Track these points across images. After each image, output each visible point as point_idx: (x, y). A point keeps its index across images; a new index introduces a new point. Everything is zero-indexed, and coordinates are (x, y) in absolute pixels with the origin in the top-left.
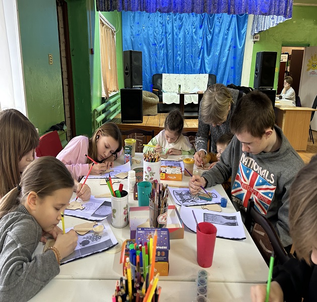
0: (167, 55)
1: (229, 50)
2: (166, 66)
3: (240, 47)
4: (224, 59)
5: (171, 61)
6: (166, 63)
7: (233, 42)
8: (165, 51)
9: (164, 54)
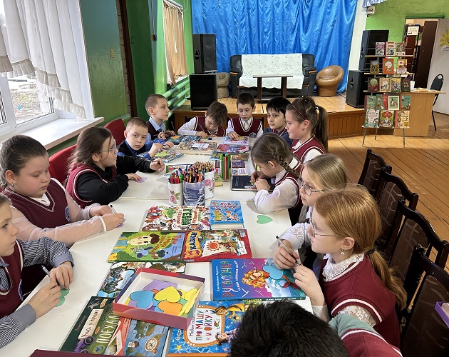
0: (250, 33)
1: (333, 26)
2: (249, 45)
3: (347, 22)
4: (327, 37)
5: (256, 40)
6: (249, 42)
7: (338, 17)
8: (248, 29)
9: (246, 32)
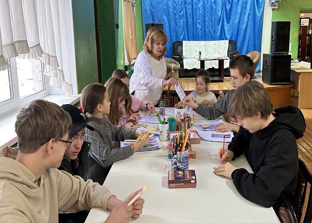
0: (187, 24)
1: (248, 17)
2: (186, 33)
3: (259, 15)
4: (244, 26)
5: (191, 29)
6: (186, 31)
7: (252, 10)
8: (185, 20)
9: (183, 22)
